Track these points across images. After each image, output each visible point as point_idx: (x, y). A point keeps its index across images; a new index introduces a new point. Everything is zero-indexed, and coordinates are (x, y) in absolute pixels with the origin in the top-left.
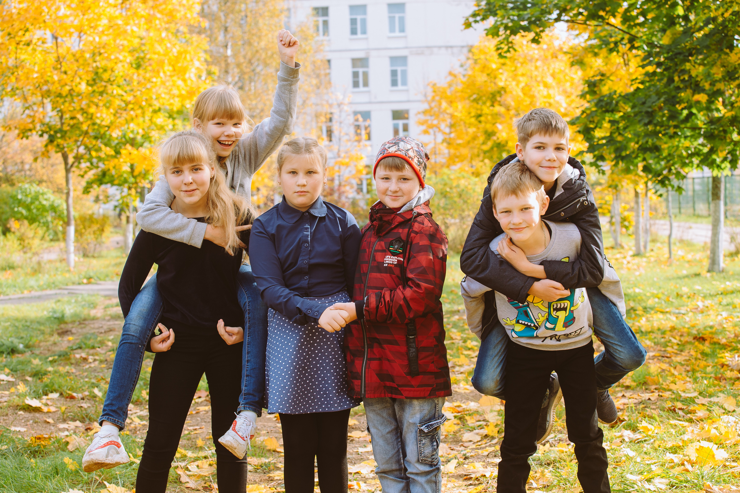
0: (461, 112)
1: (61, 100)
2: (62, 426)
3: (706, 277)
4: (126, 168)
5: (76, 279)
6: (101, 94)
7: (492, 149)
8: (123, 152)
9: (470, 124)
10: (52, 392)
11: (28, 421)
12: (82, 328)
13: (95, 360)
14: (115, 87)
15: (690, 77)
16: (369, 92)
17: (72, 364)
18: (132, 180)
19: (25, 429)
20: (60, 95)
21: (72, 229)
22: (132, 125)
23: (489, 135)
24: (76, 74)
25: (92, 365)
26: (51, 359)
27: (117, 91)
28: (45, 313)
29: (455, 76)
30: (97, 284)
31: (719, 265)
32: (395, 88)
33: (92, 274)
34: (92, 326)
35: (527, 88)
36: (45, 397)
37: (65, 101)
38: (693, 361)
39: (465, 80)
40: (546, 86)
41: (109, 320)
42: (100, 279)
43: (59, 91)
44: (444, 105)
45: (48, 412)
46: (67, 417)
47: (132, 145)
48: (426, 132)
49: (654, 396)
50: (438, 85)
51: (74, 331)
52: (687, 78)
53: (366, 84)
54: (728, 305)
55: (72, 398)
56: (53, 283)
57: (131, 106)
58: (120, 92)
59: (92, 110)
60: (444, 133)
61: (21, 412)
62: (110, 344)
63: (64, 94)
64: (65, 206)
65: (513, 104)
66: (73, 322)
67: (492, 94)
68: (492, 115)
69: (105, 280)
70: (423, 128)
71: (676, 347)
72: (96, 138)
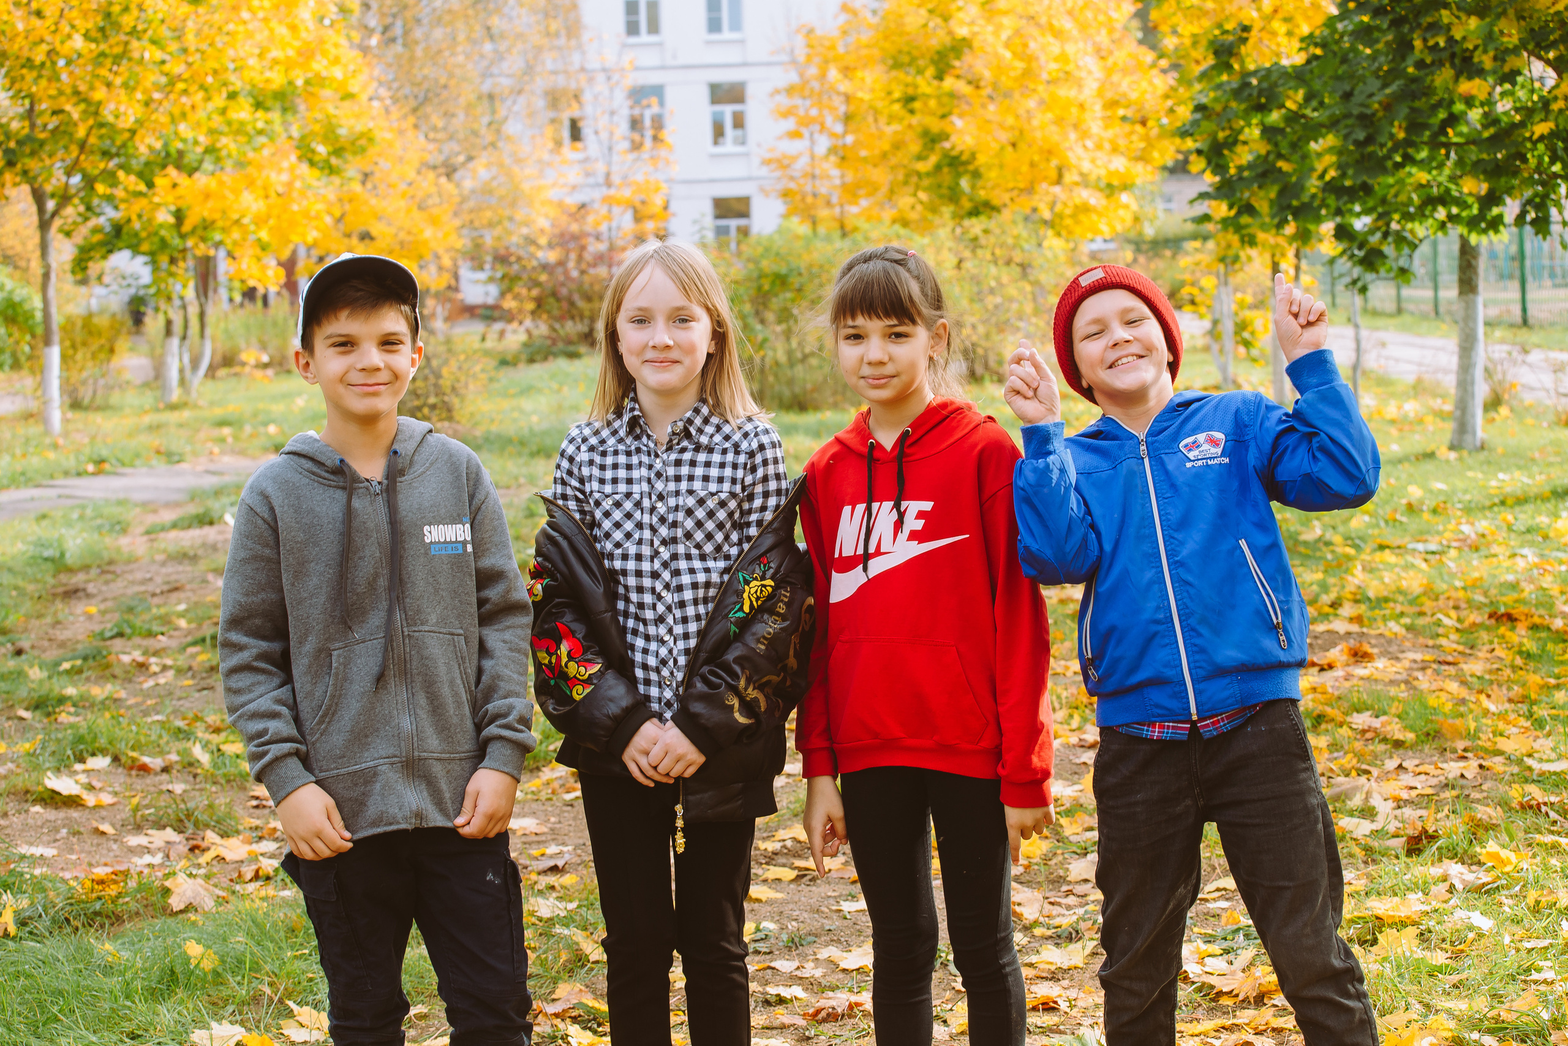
0: (872, 90)
1: (30, 76)
2: (134, 840)
3: (1447, 461)
4: (164, 217)
5: (71, 463)
6: (117, 59)
7: (938, 168)
8: (160, 181)
9: (891, 118)
10: (93, 754)
11: (57, 830)
12: (107, 583)
13: (165, 668)
14: (145, 43)
15: (1451, 40)
16: (660, 44)
17: (114, 677)
18: (177, 242)
19: (54, 852)
20: (29, 63)
21: (55, 353)
22: (183, 128)
23: (931, 139)
24: (61, 16)
25: (162, 681)
26: (66, 666)
27: (152, 54)
28: (20, 546)
29: (855, 13)
30: (116, 474)
31: (1474, 433)
32: (715, 37)
33: (104, 453)
34: (130, 577)
35: (1017, 41)
36: (78, 767)
37: (40, 77)
38: (1508, 672)
39: (874, 20)
40: (1058, 34)
41: (163, 564)
42: (123, 464)
43: (26, 53)
44: (834, 74)
45: (98, 807)
46: (145, 818)
47: (179, 167)
48: (795, 135)
49: (1470, 768)
50: (819, 32)
51: (91, 588)
52: (1442, 44)
53: (654, 27)
54: (1528, 531)
55: (144, 768)
56: (23, 474)
57: (181, 86)
58: (158, 55)
59: (100, 94)
60: (832, 135)
61: (37, 808)
62: (183, 623)
63: (38, 61)
64: (37, 303)
65: (987, 74)
66: (86, 568)
67: (938, 53)
68: (938, 98)
69: (132, 466)
70: (790, 124)
71: (1454, 636)
72: (106, 154)
